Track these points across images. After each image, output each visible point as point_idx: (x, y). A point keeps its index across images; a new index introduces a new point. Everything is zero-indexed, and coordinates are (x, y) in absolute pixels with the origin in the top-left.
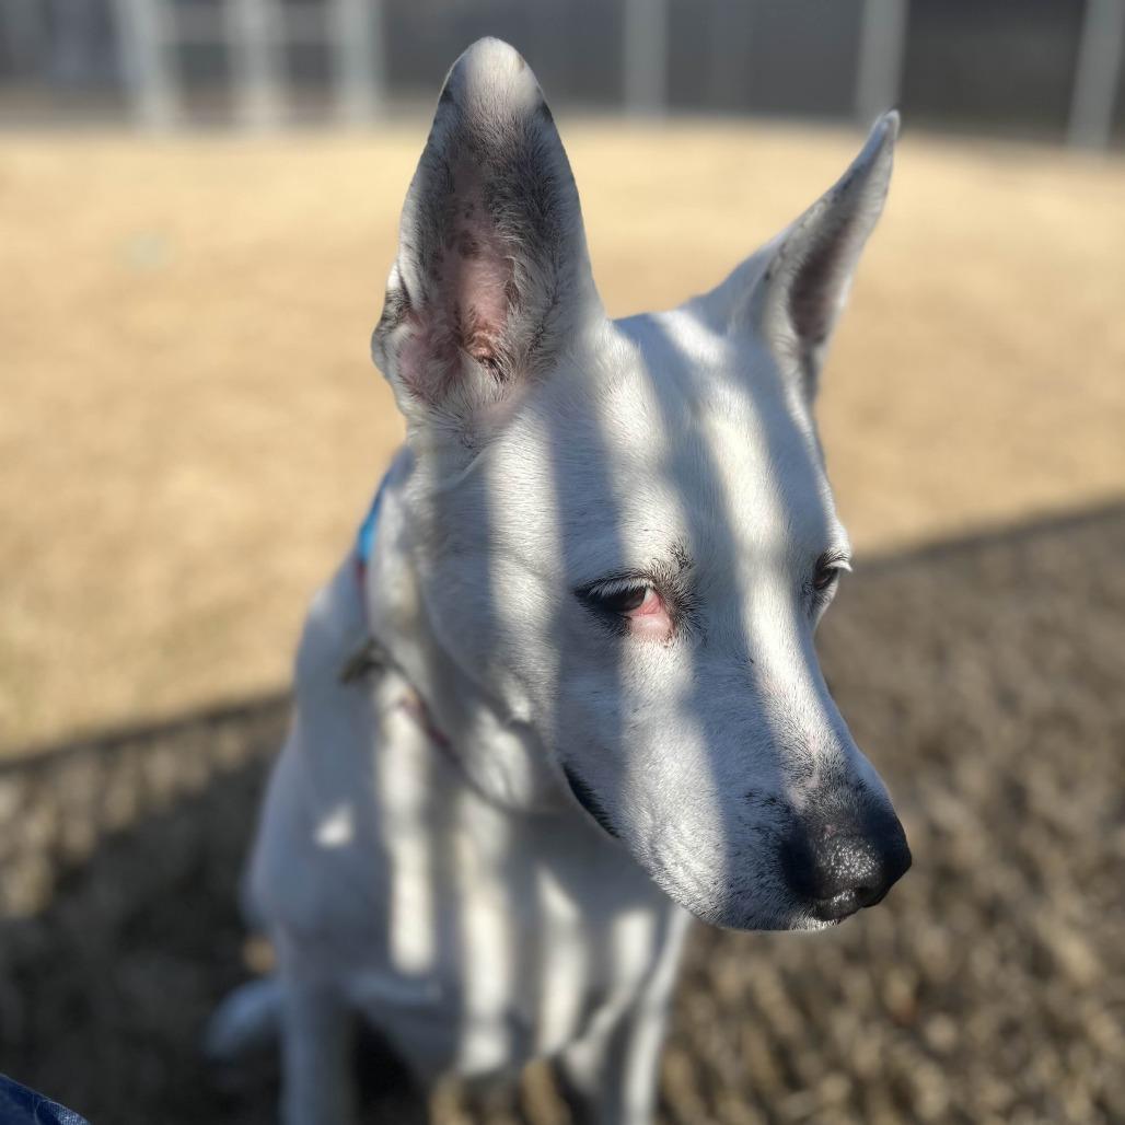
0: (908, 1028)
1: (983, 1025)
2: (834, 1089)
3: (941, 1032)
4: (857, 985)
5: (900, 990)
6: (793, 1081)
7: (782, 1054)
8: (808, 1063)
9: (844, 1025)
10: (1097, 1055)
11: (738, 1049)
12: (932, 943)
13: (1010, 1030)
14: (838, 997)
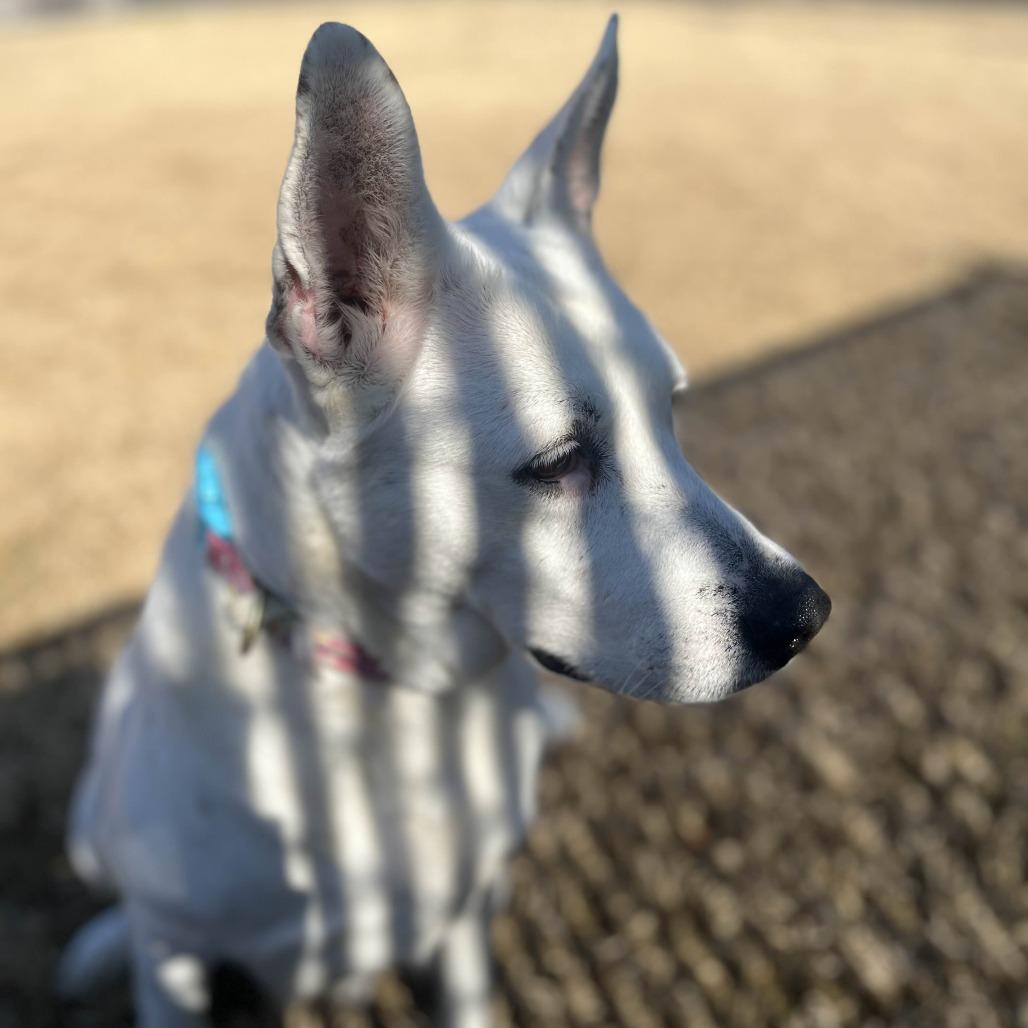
0: (700, 855)
1: (764, 841)
2: (641, 927)
3: (729, 856)
4: (654, 824)
5: (692, 821)
6: (608, 925)
7: (595, 899)
8: (618, 903)
9: (646, 865)
10: (861, 857)
11: (557, 906)
12: (714, 775)
13: (787, 844)
14: (639, 838)
